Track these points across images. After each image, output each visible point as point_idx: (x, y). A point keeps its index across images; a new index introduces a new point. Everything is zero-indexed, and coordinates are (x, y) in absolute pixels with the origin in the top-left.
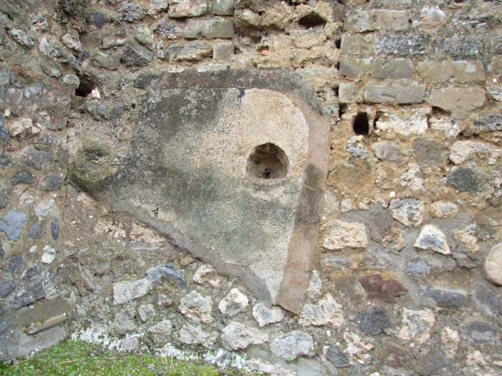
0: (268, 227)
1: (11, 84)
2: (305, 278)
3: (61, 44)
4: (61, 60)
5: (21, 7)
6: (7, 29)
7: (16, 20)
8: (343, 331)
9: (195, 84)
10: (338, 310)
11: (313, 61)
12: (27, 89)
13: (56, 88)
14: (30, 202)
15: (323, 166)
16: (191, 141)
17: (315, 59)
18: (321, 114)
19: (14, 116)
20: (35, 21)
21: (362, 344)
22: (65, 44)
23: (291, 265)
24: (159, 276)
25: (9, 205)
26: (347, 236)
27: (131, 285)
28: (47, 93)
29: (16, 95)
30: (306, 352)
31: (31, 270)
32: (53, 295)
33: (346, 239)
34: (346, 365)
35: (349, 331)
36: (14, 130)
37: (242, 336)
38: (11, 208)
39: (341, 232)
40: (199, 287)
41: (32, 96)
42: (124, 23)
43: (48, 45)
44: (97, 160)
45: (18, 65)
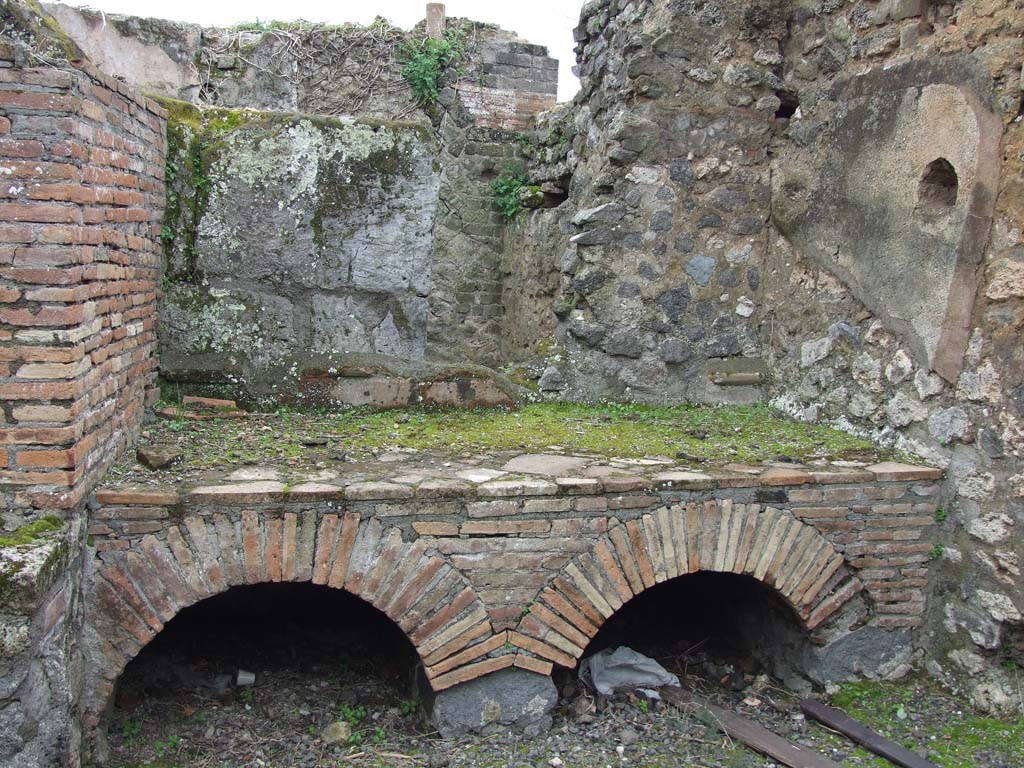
0: (931, 271)
1: (692, 127)
2: (964, 338)
3: (753, 64)
4: (752, 84)
5: (699, 44)
6: (685, 72)
7: (694, 60)
8: (1000, 410)
9: (878, 88)
10: (995, 381)
11: (996, 32)
12: (710, 127)
13: (747, 118)
14: (719, 246)
15: (991, 185)
16: (871, 164)
17: (998, 29)
18: (992, 111)
19: (698, 158)
20: (716, 51)
21: (1017, 429)
22: (757, 63)
23: (950, 319)
24: (837, 334)
25: (695, 250)
26: (1012, 281)
27: (816, 344)
28: (735, 126)
29: (699, 136)
30: (960, 435)
31: (723, 320)
32: (753, 353)
33: (1011, 285)
34: (999, 455)
35: (1006, 411)
36: (698, 172)
37: (903, 409)
38: (697, 252)
39: (1006, 275)
40: (871, 348)
41: (717, 133)
42: (824, 17)
43: (734, 72)
44: (794, 195)
45: (698, 105)
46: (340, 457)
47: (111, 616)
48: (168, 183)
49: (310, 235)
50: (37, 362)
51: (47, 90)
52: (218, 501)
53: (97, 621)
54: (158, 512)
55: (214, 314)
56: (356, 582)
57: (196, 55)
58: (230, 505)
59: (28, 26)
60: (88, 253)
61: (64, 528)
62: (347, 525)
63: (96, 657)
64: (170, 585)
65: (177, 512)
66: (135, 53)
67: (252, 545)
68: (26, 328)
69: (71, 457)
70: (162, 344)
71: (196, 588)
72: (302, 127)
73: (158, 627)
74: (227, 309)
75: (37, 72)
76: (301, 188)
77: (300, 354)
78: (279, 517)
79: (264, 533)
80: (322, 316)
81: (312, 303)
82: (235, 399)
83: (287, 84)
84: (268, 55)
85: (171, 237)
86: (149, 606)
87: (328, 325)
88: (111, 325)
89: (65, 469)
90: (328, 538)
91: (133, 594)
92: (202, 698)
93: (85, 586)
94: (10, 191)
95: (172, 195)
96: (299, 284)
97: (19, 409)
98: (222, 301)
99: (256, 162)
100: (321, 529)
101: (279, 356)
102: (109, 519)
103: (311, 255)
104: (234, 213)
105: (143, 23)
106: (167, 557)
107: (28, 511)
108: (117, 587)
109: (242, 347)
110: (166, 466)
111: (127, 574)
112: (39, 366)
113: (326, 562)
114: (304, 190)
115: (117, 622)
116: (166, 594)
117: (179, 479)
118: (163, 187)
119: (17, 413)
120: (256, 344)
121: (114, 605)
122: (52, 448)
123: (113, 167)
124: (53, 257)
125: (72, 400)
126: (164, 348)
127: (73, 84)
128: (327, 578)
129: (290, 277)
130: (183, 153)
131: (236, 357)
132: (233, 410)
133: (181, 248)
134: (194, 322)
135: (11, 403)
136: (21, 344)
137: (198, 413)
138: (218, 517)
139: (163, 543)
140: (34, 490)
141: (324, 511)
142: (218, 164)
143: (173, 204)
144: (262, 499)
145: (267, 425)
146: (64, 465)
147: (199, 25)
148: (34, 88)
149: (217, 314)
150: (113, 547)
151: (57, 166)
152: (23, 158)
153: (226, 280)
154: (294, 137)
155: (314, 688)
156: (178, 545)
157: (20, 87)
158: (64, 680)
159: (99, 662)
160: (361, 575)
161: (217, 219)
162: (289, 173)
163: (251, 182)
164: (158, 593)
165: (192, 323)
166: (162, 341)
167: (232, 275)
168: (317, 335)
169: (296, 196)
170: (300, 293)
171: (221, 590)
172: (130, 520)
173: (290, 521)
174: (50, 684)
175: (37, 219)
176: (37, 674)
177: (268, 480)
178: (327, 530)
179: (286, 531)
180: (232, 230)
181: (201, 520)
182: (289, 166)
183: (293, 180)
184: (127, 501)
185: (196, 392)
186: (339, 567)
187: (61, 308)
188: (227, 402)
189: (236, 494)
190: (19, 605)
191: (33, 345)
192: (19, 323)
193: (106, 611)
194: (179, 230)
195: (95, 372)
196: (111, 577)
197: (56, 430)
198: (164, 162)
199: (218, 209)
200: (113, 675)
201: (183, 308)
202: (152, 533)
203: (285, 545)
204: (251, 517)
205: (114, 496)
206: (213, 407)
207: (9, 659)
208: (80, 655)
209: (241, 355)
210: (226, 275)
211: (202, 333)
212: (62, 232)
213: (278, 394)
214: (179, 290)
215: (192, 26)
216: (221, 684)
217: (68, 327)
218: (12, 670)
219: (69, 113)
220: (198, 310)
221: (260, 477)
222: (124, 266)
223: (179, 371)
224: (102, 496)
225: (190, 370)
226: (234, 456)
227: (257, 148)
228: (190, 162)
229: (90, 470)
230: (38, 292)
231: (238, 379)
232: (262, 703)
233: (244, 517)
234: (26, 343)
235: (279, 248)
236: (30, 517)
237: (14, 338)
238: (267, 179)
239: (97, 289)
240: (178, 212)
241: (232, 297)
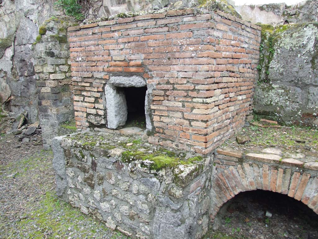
46: (308, 149)
47: (219, 188)
48: (260, 51)
49: (310, 66)
50: (198, 108)
51: (203, 21)
52: (255, 159)
53: (215, 189)
54: (235, 159)
55: (273, 93)
56: (306, 200)
57: (283, 12)
58: (259, 162)
59: (222, 9)
60: (218, 74)
61: (202, 161)
62: (304, 178)
63: (214, 199)
64: (237, 184)
65: (241, 160)
66: (264, 15)
67: (265, 177)
68: (195, 98)
69: (206, 139)
70: (255, 102)
71: (245, 186)
72: (309, 27)
73: (233, 196)
74: (277, 91)
75: (200, 16)
76: (307, 49)
77: (302, 107)
78: (276, 169)
79: (271, 173)
80: (312, 95)
81: (309, 90)
82: (278, 121)
83: (314, 16)
84: (308, 8)
85: (260, 68)
86: (230, 188)
87: (315, 98)
88: (229, 97)
89: (204, 142)
90: (295, 181)
91: (226, 183)
92: (253, 217)
93: (212, 177)
94: (192, 55)
95: (262, 55)
96: (304, 83)
97: (193, 122)
98: (276, 89)
99: (290, 42)
100: (293, 177)
101: (295, 108)
102: (220, 159)
103: (310, 73)
104: (282, 60)
105: (267, 5)
106: (237, 175)
107: (194, 153)
108: (221, 180)
109: (282, 104)
110: (243, 143)
111: (224, 177)
112: (198, 109)
113: (294, 189)
114: (308, 49)
115: (221, 190)
116: (236, 186)
117: (245, 149)
118: (258, 52)
119: (192, 123)
120: (287, 103)
121: (220, 185)
122: (201, 135)
123: (233, 46)
124: (203, 75)
125: (207, 121)
126: (256, 103)
127: (212, 18)
128: (294, 195)
129: (301, 81)
130: (266, 41)
131: (279, 107)
132: (276, 125)
133: (264, 72)
134: (266, 95)
135: (191, 120)
136: (194, 103)
137: (263, 125)
138: (254, 165)
139: (236, 169)
140: (196, 147)
141: (295, 170)
142: (277, 43)
143: (262, 58)
144: (271, 162)
145: (286, 132)
146: (204, 141)
147: (284, 3)
148: (199, 22)
149: (274, 93)
150: (221, 167)
151: (205, 46)
152: (196, 44)
153: (278, 82)
154: (306, 31)
155: (292, 226)
156: (240, 171)
157: (195, 22)
158: (194, 209)
159: (215, 201)
160: (309, 198)
161: (276, 62)
162: (303, 44)
163: (289, 48)
164: (233, 185)
165: (265, 96)
166: (256, 101)
167: (280, 80)
168: (310, 101)
169: (305, 52)
170: (305, 86)
171: (254, 189)
172: (226, 160)
173: (280, 171)
174: (189, 209)
175: (199, 63)
176: (186, 205)
177: (276, 154)
178: (295, 178)
179: (279, 175)
180: (281, 65)
181: (248, 165)
182: (303, 41)
183: (304, 46)
184: (225, 154)
185: (265, 118)
186: (299, 193)
187: (205, 92)
188: (275, 122)
189: (261, 158)
190: (180, 184)
191: (197, 103)
192: (194, 96)
193: (218, 186)
194: (263, 66)
195: (219, 112)
196: (220, 176)
197: (202, 130)
198: (259, 45)
199: (277, 58)
200: (219, 206)
201: (263, 91)
202: (233, 166)
203: (278, 179)
204: (266, 167)
205: (222, 152)
206: (269, 123)
207: (177, 199)
208: (209, 198)
209: (281, 107)
210: (278, 80)
211: (268, 99)
212: (206, 67)
213: (293, 121)
214: (262, 85)
215: (282, 3)
216: (260, 214)
217: (207, 98)
218: (178, 202)
219: (209, 28)
220: (268, 92)
221: (273, 153)
222: (237, 78)
223: (259, 111)
224: (218, 151)
225: (263, 111)
226: (268, 142)
227: (291, 36)
228: (268, 44)
229: (215, 143)
230: (199, 87)
231: (279, 115)
232: (272, 226)
233: (263, 167)
234: (195, 102)
235: (297, 71)
236: (194, 155)
237: (192, 101)
238: (295, 47)
239: (221, 85)
240: (263, 60)
241: (280, 87)
